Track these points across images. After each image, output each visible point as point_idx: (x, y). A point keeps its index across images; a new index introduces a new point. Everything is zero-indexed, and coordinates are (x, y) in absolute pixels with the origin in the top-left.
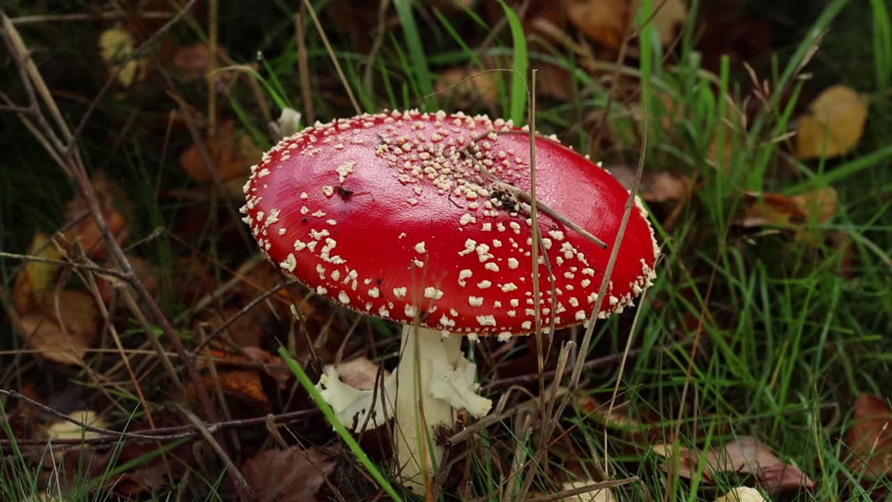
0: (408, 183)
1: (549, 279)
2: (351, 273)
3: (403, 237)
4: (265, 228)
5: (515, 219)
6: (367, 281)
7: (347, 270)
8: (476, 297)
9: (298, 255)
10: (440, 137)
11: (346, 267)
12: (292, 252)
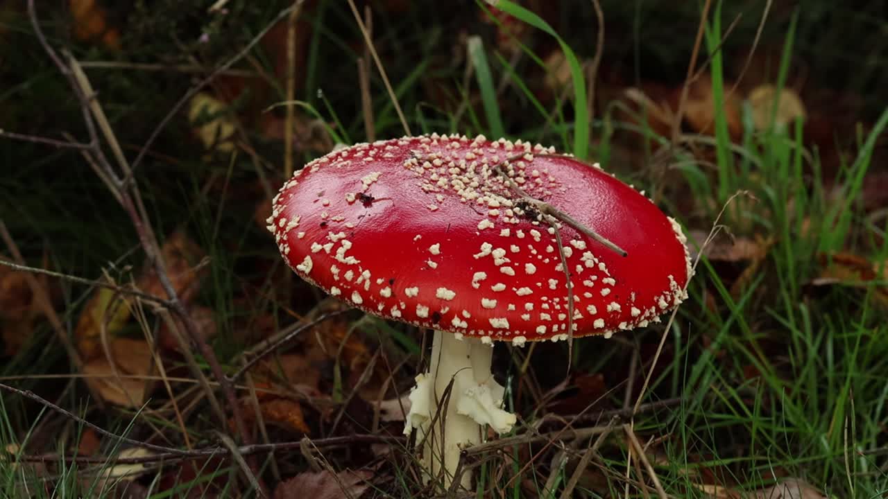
0: (431, 191)
1: (567, 286)
2: (364, 273)
3: (418, 239)
4: (286, 233)
5: (536, 228)
6: (379, 281)
7: (361, 270)
8: (490, 300)
9: (313, 256)
10: (474, 156)
11: (360, 267)
12: (309, 255)
